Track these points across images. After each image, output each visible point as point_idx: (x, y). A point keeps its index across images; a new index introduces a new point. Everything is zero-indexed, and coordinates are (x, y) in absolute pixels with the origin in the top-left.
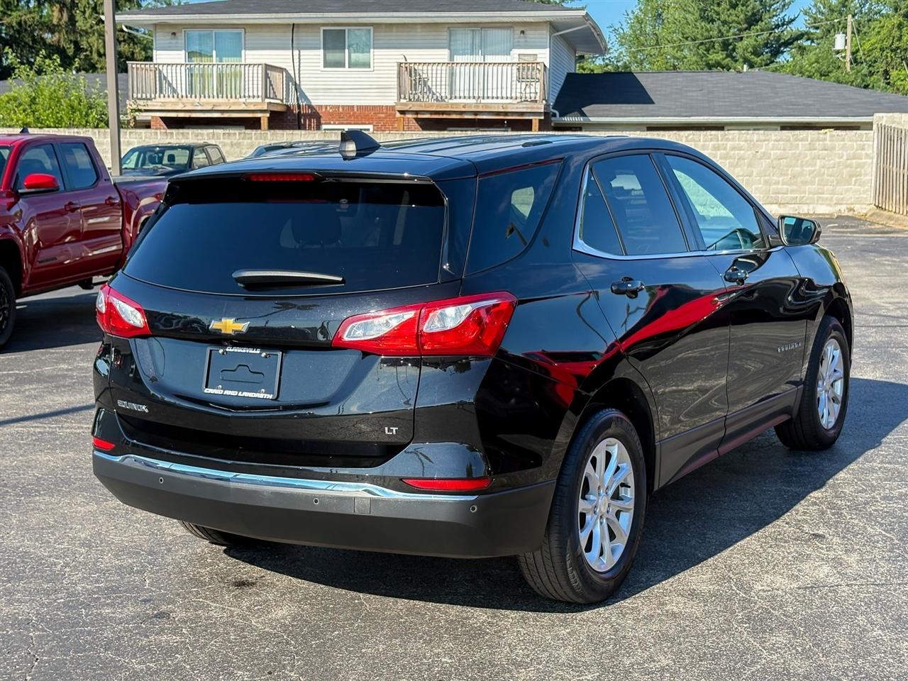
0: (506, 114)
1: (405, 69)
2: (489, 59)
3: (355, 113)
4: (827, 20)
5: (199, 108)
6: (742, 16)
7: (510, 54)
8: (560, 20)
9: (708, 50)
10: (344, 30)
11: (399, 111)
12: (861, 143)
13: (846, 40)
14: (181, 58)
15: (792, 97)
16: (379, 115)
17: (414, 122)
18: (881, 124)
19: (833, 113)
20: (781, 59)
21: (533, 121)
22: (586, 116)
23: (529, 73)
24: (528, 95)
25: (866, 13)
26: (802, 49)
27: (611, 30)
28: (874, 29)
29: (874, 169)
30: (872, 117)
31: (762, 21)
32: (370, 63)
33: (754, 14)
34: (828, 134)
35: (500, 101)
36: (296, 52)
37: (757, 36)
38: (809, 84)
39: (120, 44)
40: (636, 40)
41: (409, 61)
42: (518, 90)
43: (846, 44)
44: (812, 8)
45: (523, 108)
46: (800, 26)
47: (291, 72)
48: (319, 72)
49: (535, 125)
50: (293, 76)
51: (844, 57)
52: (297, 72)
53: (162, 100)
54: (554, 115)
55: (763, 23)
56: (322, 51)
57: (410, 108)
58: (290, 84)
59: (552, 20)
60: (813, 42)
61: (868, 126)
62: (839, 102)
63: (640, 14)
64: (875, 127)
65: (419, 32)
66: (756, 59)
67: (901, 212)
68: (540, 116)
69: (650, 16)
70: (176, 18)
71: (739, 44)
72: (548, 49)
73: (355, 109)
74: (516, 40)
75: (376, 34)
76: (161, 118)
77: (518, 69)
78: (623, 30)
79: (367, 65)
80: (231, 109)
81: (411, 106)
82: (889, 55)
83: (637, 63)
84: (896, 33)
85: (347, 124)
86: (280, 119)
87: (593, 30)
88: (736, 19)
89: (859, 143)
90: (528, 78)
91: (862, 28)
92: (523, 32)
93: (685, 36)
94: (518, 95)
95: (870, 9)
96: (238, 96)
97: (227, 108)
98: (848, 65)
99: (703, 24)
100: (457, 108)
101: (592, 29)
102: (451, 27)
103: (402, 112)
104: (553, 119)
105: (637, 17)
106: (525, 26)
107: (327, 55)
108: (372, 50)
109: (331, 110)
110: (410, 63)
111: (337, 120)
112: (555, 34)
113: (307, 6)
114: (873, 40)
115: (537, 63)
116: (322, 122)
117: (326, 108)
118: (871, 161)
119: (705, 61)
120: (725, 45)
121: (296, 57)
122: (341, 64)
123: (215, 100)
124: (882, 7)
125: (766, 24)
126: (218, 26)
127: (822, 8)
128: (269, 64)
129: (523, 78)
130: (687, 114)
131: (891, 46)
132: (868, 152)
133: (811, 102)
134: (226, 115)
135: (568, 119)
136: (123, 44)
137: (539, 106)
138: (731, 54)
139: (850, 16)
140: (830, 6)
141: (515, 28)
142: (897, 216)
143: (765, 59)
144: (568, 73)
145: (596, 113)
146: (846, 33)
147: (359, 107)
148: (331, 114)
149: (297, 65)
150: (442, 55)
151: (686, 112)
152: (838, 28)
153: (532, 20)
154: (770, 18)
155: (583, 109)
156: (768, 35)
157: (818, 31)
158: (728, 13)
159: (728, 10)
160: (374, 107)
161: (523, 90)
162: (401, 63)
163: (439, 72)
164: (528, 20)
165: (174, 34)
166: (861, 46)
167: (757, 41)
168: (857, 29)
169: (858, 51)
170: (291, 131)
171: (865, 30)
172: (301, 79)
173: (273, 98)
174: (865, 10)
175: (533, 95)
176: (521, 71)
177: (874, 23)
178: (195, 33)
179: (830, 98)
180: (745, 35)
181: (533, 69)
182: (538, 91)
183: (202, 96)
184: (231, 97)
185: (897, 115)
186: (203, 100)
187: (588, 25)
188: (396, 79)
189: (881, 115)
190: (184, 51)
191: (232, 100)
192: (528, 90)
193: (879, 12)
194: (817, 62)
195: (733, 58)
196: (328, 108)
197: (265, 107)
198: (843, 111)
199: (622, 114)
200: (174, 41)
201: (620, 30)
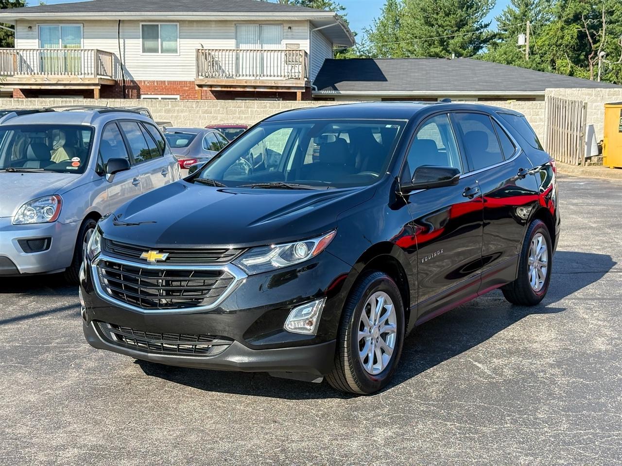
0: (277, 87)
1: (202, 54)
2: (266, 47)
3: (167, 86)
4: (512, 25)
5: (47, 82)
6: (453, 22)
7: (281, 44)
8: (316, 20)
9: (430, 45)
10: (158, 25)
11: (197, 85)
12: (537, 110)
13: (526, 39)
14: (35, 45)
15: (487, 77)
16: (184, 88)
17: (211, 93)
18: (551, 96)
19: (516, 89)
20: (480, 52)
21: (298, 94)
22: (337, 90)
23: (294, 58)
24: (293, 74)
25: (539, 20)
26: (495, 45)
27: (364, 31)
28: (544, 31)
29: (546, 130)
30: (544, 92)
31: (467, 25)
32: (177, 49)
33: (461, 21)
34: (512, 103)
35: (272, 78)
36: (122, 41)
37: (464, 36)
38: (499, 67)
39: (8, 37)
40: (381, 38)
41: (205, 48)
42: (286, 71)
43: (526, 41)
44: (503, 17)
45: (290, 83)
46: (494, 28)
47: (118, 56)
48: (139, 56)
49: (299, 96)
50: (119, 58)
51: (525, 51)
52: (122, 56)
53: (19, 76)
54: (314, 89)
55: (468, 26)
56: (141, 40)
57: (206, 83)
58: (118, 64)
59: (311, 19)
60: (503, 40)
61: (542, 97)
62: (520, 80)
63: (384, 20)
64: (546, 98)
65: (213, 28)
66: (463, 51)
67: (566, 162)
68: (302, 89)
69: (391, 21)
70: (31, 15)
71: (451, 41)
72: (309, 40)
73: (167, 84)
74: (285, 34)
75: (181, 28)
76: (20, 89)
77: (286, 55)
78: (372, 31)
79: (175, 51)
80: (71, 83)
81: (206, 81)
82: (555, 49)
83: (382, 54)
84: (559, 34)
85: (161, 94)
86: (109, 90)
87: (343, 28)
88: (449, 23)
89: (534, 110)
90: (293, 62)
91: (537, 31)
92: (290, 28)
93: (414, 36)
94: (286, 74)
95: (542, 17)
96: (76, 73)
97: (68, 82)
98: (527, 56)
99: (426, 27)
100: (240, 83)
101: (342, 26)
102: (238, 23)
103: (200, 86)
104: (313, 92)
105: (382, 22)
106: (291, 24)
107: (145, 42)
108: (178, 40)
109: (148, 84)
110: (205, 50)
111: (153, 92)
112: (314, 30)
113: (130, 7)
114: (544, 39)
115: (300, 51)
116: (141, 93)
117: (145, 83)
118: (543, 124)
119: (428, 53)
120: (442, 42)
121: (122, 45)
122: (155, 50)
123: (60, 76)
124: (551, 16)
125: (470, 27)
126: (64, 22)
127: (509, 17)
128: (99, 49)
129: (289, 62)
130: (411, 89)
131: (556, 43)
132: (541, 117)
133: (499, 81)
134: (68, 87)
135: (323, 92)
136: (10, 37)
137: (302, 82)
138: (446, 48)
139: (528, 22)
140: (514, 15)
141: (284, 25)
142: (563, 164)
143: (470, 51)
144: (326, 59)
145: (345, 88)
146: (526, 34)
147: (169, 82)
148: (149, 87)
149: (122, 50)
150: (231, 44)
151: (410, 88)
152: (520, 30)
153: (296, 19)
154: (473, 22)
155: (335, 85)
156: (471, 35)
157: (506, 33)
158: (444, 19)
159: (444, 18)
160: (181, 82)
161: (289, 71)
162: (198, 50)
163: (227, 56)
164: (293, 19)
165: (30, 27)
166: (536, 43)
167: (464, 39)
168: (533, 31)
169: (534, 46)
170: (113, 100)
171: (539, 32)
172: (126, 61)
173: (103, 75)
174: (539, 18)
175: (297, 74)
176: (288, 56)
177: (545, 27)
178: (45, 26)
179: (514, 78)
180: (456, 35)
181: (297, 55)
182: (301, 71)
183: (50, 73)
184: (71, 74)
185: (562, 90)
186: (50, 76)
187: (338, 23)
188: (195, 62)
189: (551, 89)
190: (37, 40)
191: (72, 77)
192: (293, 71)
193: (548, 20)
194: (505, 53)
195: (448, 51)
196: (146, 83)
197: (97, 82)
198: (523, 87)
199: (364, 89)
200: (30, 33)
201: (370, 31)
